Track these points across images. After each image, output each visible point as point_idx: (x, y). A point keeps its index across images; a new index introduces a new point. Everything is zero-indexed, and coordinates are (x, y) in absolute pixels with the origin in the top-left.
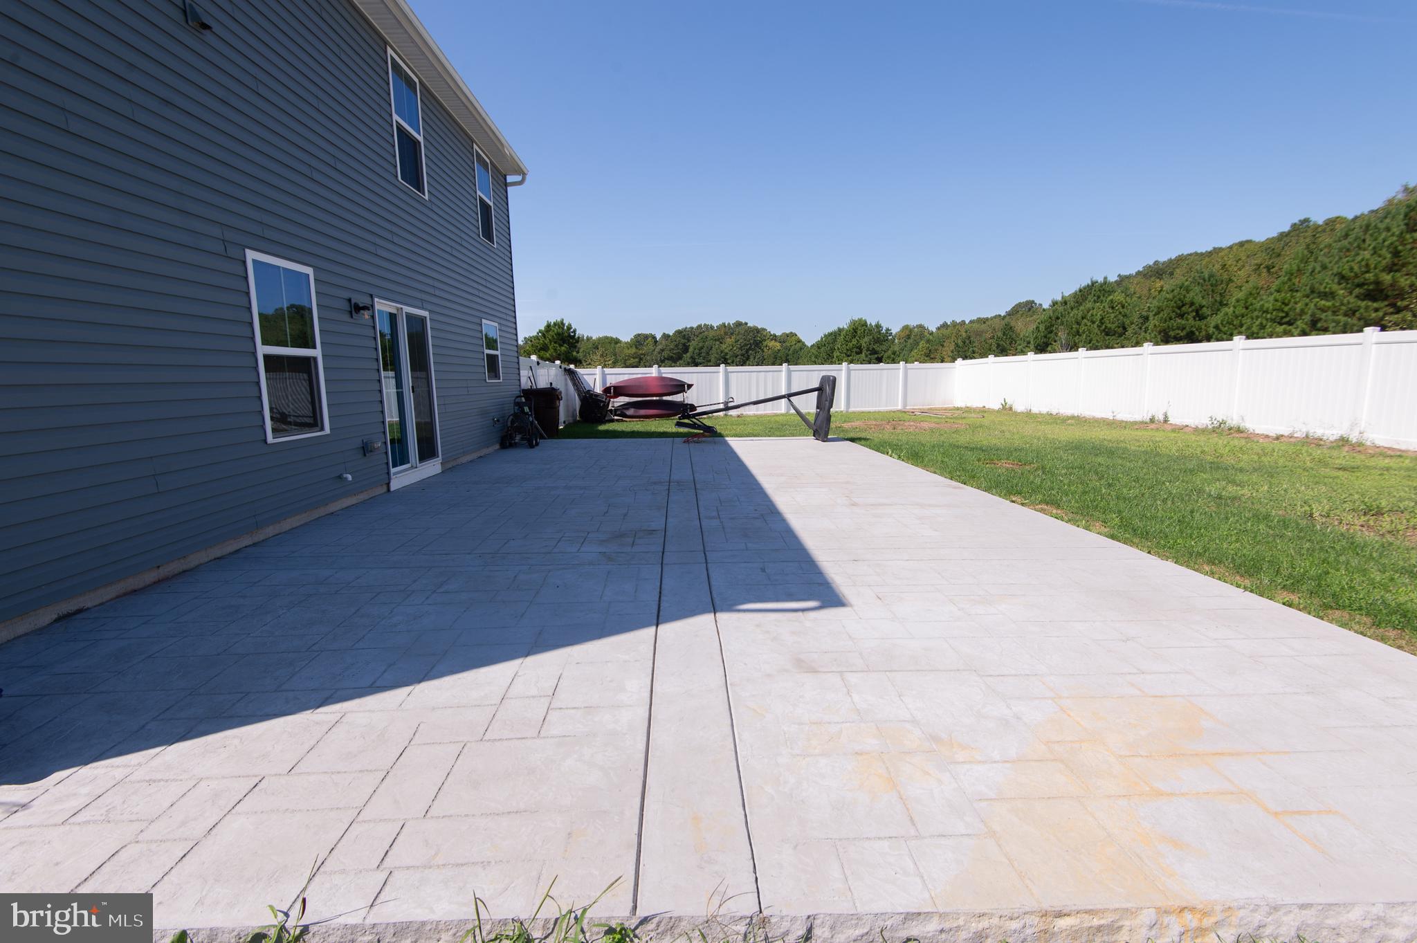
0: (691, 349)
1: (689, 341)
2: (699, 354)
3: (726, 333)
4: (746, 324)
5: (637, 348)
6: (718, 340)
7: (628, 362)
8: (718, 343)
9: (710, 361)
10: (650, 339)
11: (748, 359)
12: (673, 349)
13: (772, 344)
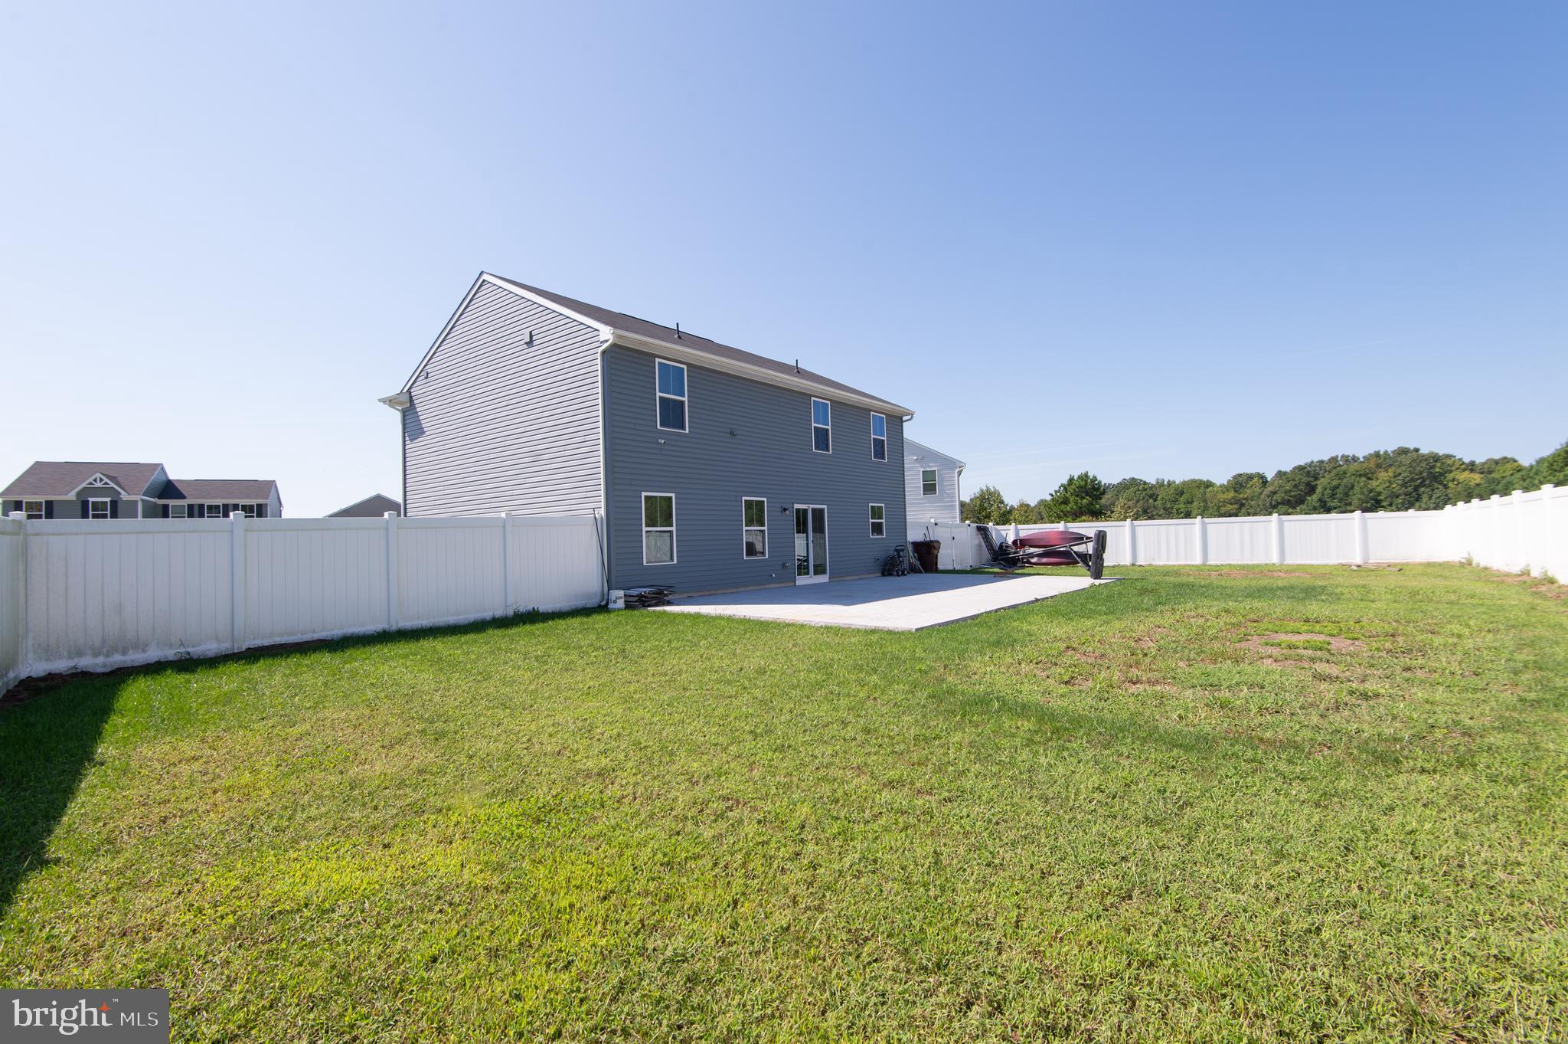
0: (1319, 490)
1: (1316, 479)
2: (1333, 496)
3: (1379, 466)
4: (1417, 450)
5: (1236, 491)
6: (1365, 475)
7: (1223, 510)
8: (1364, 479)
9: (1350, 504)
10: (1255, 480)
11: (1418, 499)
12: (1290, 491)
13: (1464, 476)
